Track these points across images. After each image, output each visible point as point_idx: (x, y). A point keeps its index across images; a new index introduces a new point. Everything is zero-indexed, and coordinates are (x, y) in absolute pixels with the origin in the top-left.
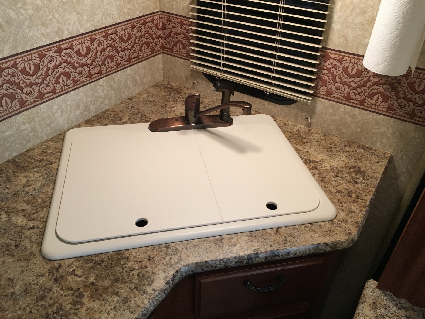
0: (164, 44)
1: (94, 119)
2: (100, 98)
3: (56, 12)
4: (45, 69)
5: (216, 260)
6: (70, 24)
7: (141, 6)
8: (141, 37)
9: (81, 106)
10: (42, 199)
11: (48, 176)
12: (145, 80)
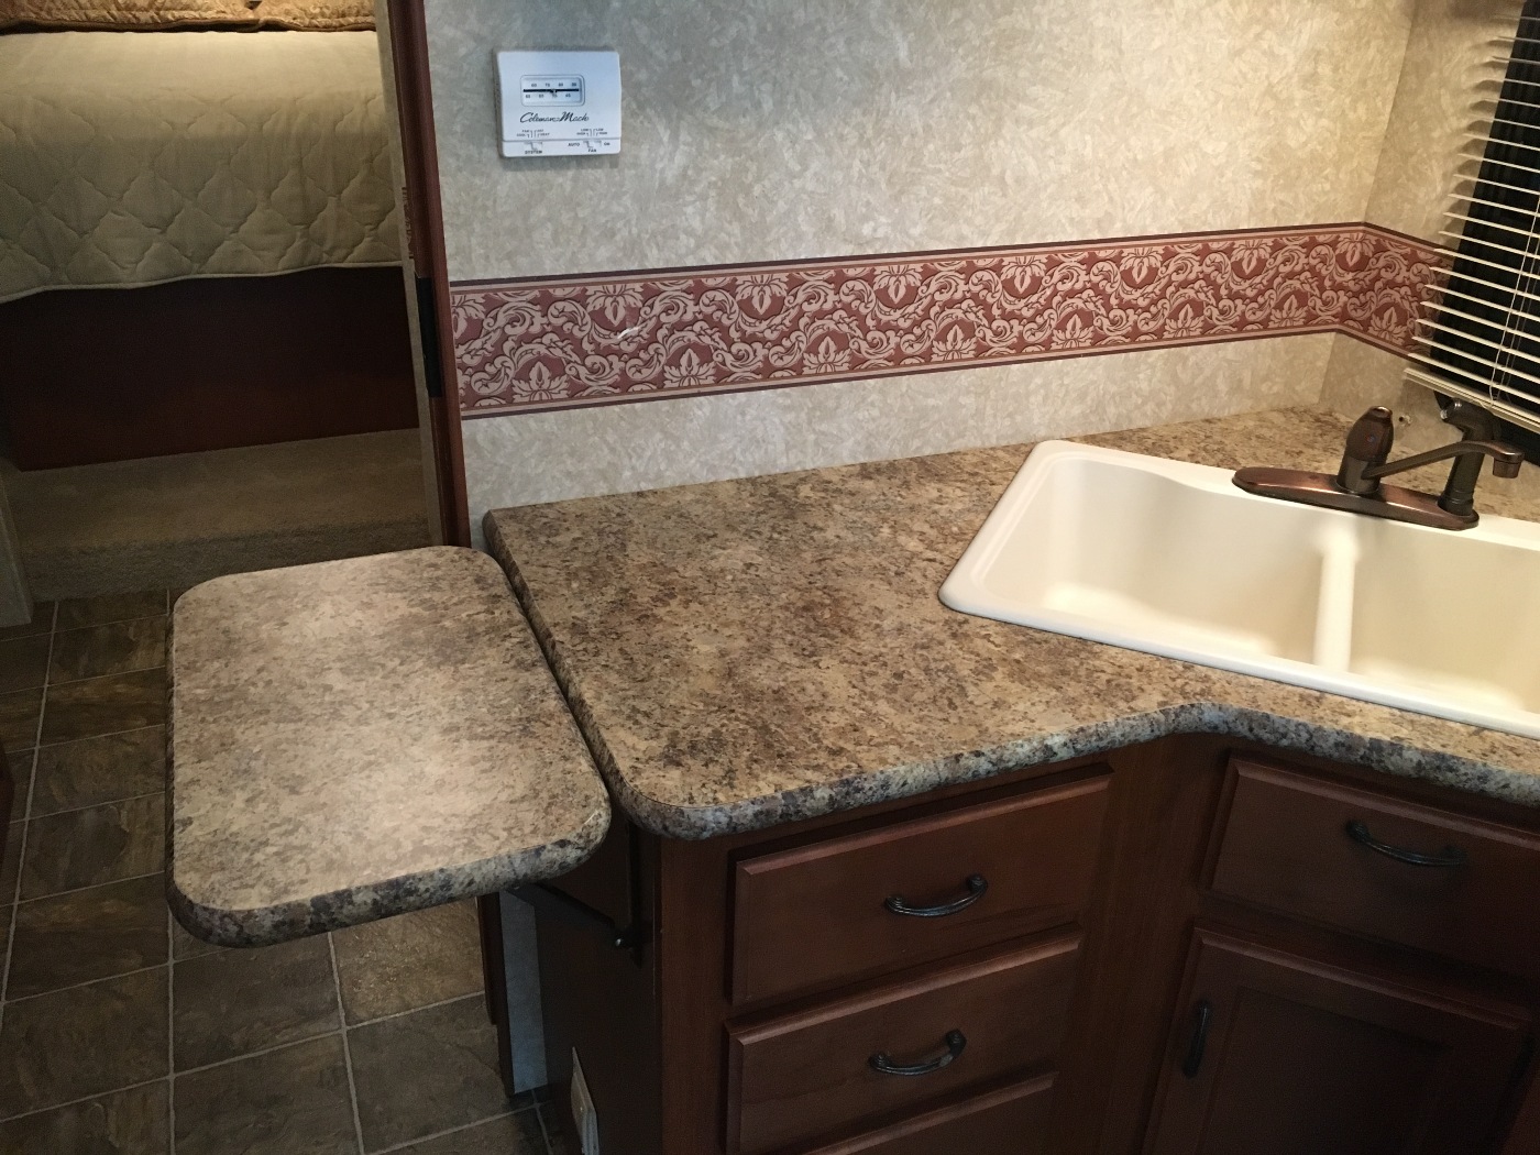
0: (1350, 308)
1: (1108, 437)
2: (1136, 393)
3: (1113, 179)
4: (1048, 292)
5: (1289, 721)
6: (1132, 209)
7: (1314, 201)
8: (1291, 275)
9: (1089, 398)
10: (960, 528)
11: (980, 500)
12: (1264, 388)
